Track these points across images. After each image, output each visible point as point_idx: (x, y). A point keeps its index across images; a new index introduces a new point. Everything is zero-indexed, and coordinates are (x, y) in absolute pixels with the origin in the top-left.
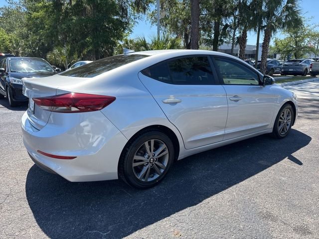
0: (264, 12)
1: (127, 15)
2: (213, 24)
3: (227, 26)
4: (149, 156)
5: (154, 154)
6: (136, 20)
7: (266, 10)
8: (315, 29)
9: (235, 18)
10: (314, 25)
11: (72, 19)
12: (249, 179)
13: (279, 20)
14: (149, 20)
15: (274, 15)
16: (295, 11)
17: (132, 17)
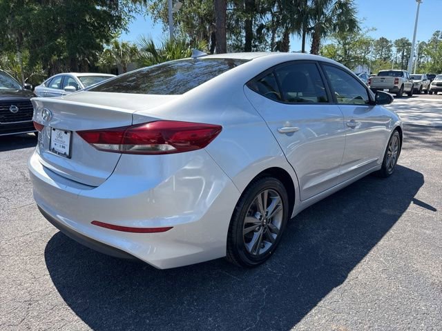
0: (311, 9)
1: (117, 5)
2: (242, 24)
3: (262, 27)
4: (261, 216)
5: (267, 212)
6: (131, 13)
7: (314, 6)
8: (368, 35)
9: (273, 15)
10: (366, 29)
11: (32, 9)
12: (385, 237)
13: (329, 20)
14: (150, 15)
15: (323, 13)
16: (350, 10)
17: (126, 9)
